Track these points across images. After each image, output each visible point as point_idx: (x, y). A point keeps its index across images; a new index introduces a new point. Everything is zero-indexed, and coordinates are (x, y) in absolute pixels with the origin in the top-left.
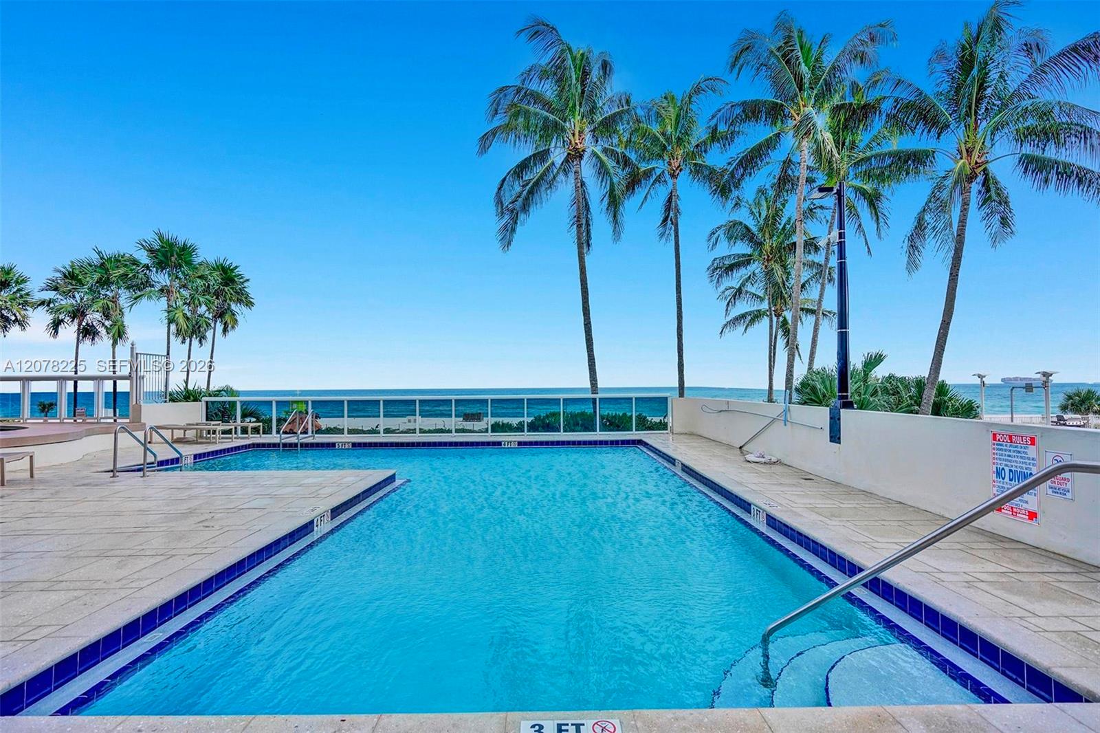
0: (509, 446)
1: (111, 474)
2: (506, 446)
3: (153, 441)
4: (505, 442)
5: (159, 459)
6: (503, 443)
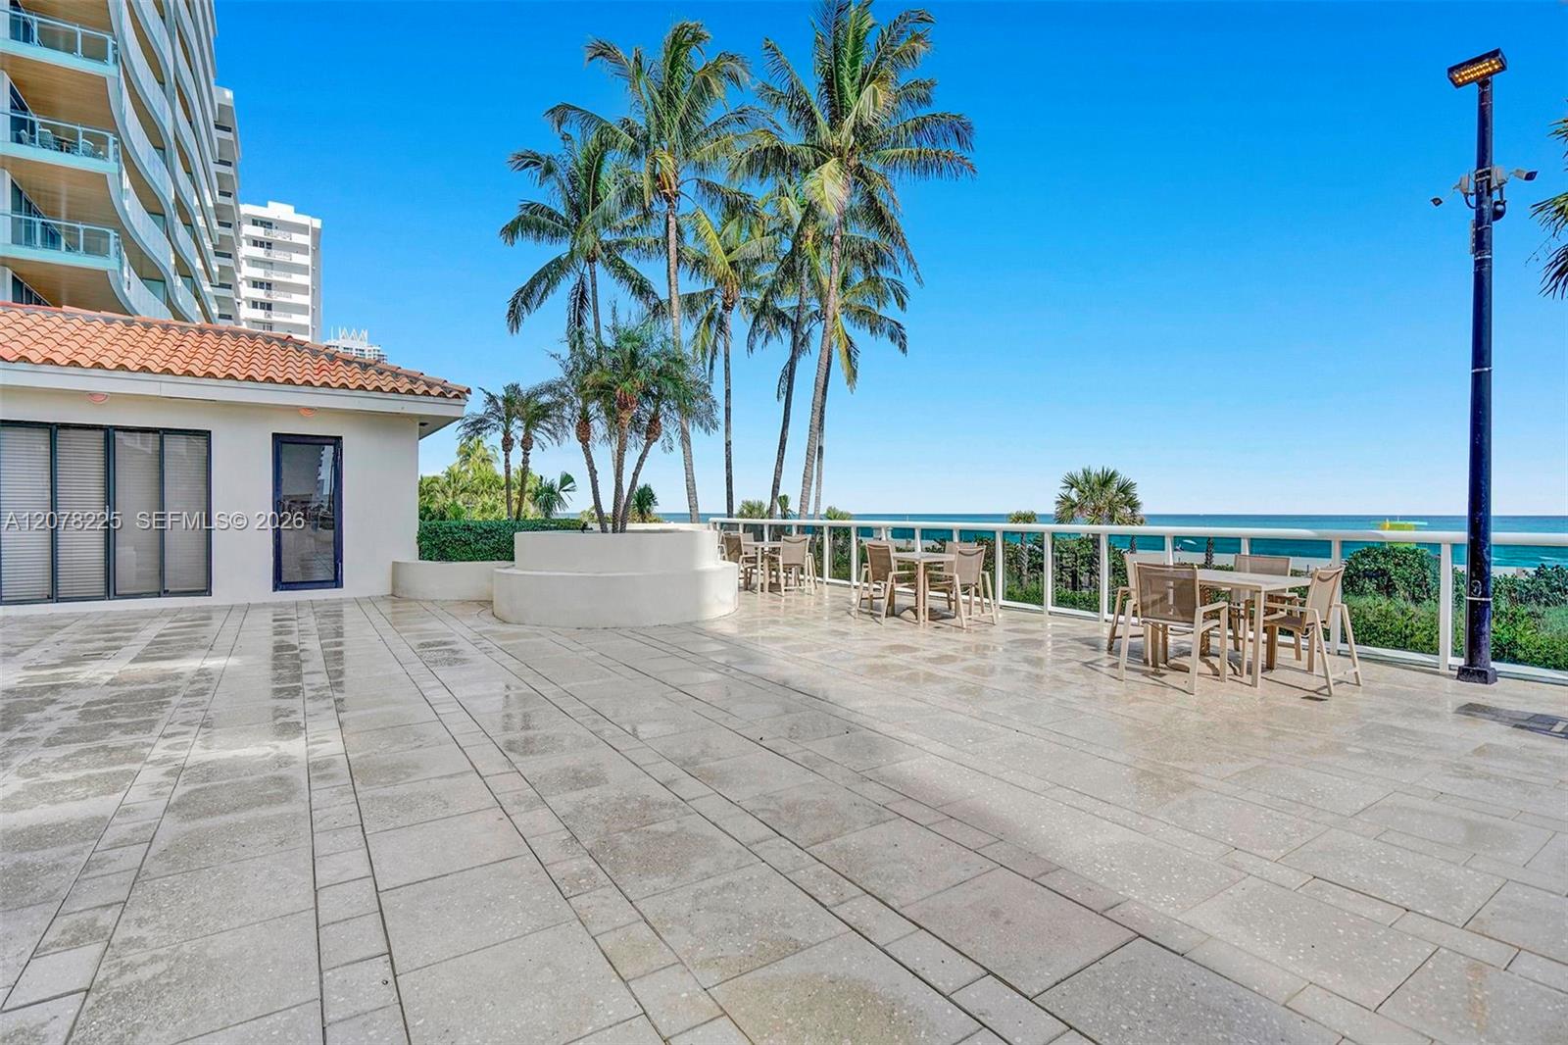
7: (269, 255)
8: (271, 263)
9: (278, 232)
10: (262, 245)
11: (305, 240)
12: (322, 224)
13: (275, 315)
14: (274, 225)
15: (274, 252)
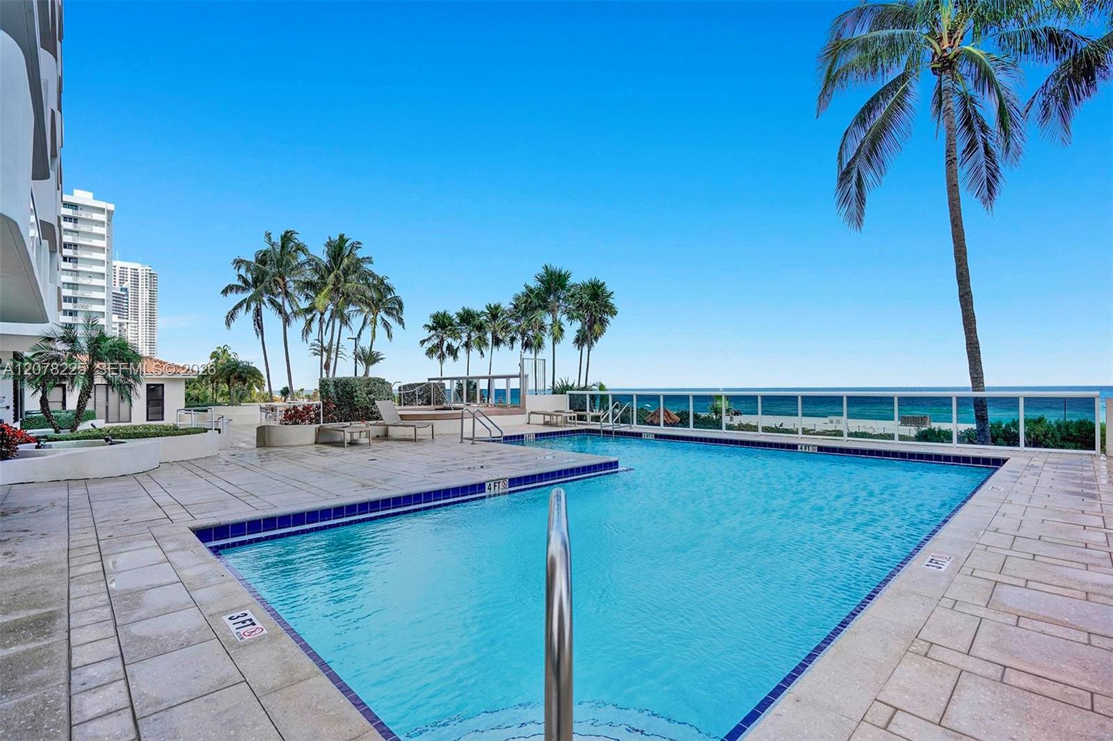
0: (807, 450)
1: (471, 442)
2: (803, 450)
3: (531, 422)
4: (802, 445)
5: (505, 434)
6: (799, 446)
7: (76, 227)
8: (77, 232)
9: (82, 212)
10: (70, 220)
11: (103, 217)
12: (115, 208)
13: (80, 266)
14: (79, 208)
15: (79, 225)
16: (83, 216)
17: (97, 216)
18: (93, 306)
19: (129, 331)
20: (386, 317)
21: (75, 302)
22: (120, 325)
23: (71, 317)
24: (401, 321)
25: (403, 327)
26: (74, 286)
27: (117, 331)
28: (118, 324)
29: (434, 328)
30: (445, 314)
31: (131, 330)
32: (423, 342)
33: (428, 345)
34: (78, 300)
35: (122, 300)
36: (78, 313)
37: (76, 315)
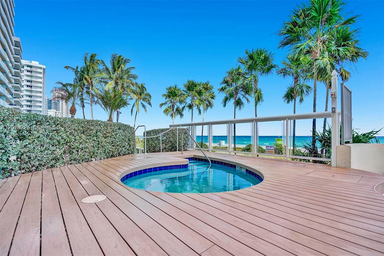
7: (31, 74)
8: (32, 76)
9: (34, 69)
10: (29, 72)
11: (41, 71)
12: (46, 67)
13: (33, 89)
14: (33, 67)
15: (33, 73)
16: (34, 70)
17: (39, 70)
18: (37, 103)
19: (59, 115)
20: (143, 102)
21: (31, 102)
22: (55, 113)
23: (29, 108)
24: (150, 104)
25: (151, 106)
26: (30, 96)
27: (54, 115)
28: (55, 112)
29: (169, 96)
30: (176, 87)
31: (60, 115)
32: (162, 105)
33: (164, 107)
34: (32, 101)
35: (57, 105)
36: (32, 106)
37: (31, 107)
